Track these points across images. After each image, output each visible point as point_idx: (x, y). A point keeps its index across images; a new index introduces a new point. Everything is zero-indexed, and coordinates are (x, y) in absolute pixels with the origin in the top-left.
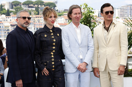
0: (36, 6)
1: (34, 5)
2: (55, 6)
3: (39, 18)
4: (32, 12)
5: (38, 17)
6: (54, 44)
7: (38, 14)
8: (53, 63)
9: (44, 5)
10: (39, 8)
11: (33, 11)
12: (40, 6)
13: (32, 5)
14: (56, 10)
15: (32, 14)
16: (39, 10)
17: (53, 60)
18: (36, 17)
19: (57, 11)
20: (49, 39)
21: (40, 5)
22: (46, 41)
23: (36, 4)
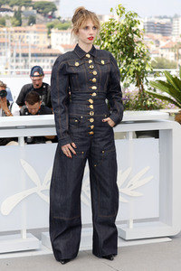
0: (16, 8)
1: (12, 6)
2: (55, 9)
3: (22, 34)
4: (7, 21)
5: (20, 32)
6: (94, 80)
7: (20, 25)
8: (92, 120)
9: (33, 6)
10: (21, 12)
11: (8, 18)
12: (23, 8)
13: (7, 7)
14: (57, 16)
15: (7, 24)
16: (22, 16)
17: (92, 114)
18: (16, 32)
19: (59, 18)
20: (84, 70)
21: (25, 5)
22: (77, 74)
23: (16, 4)
